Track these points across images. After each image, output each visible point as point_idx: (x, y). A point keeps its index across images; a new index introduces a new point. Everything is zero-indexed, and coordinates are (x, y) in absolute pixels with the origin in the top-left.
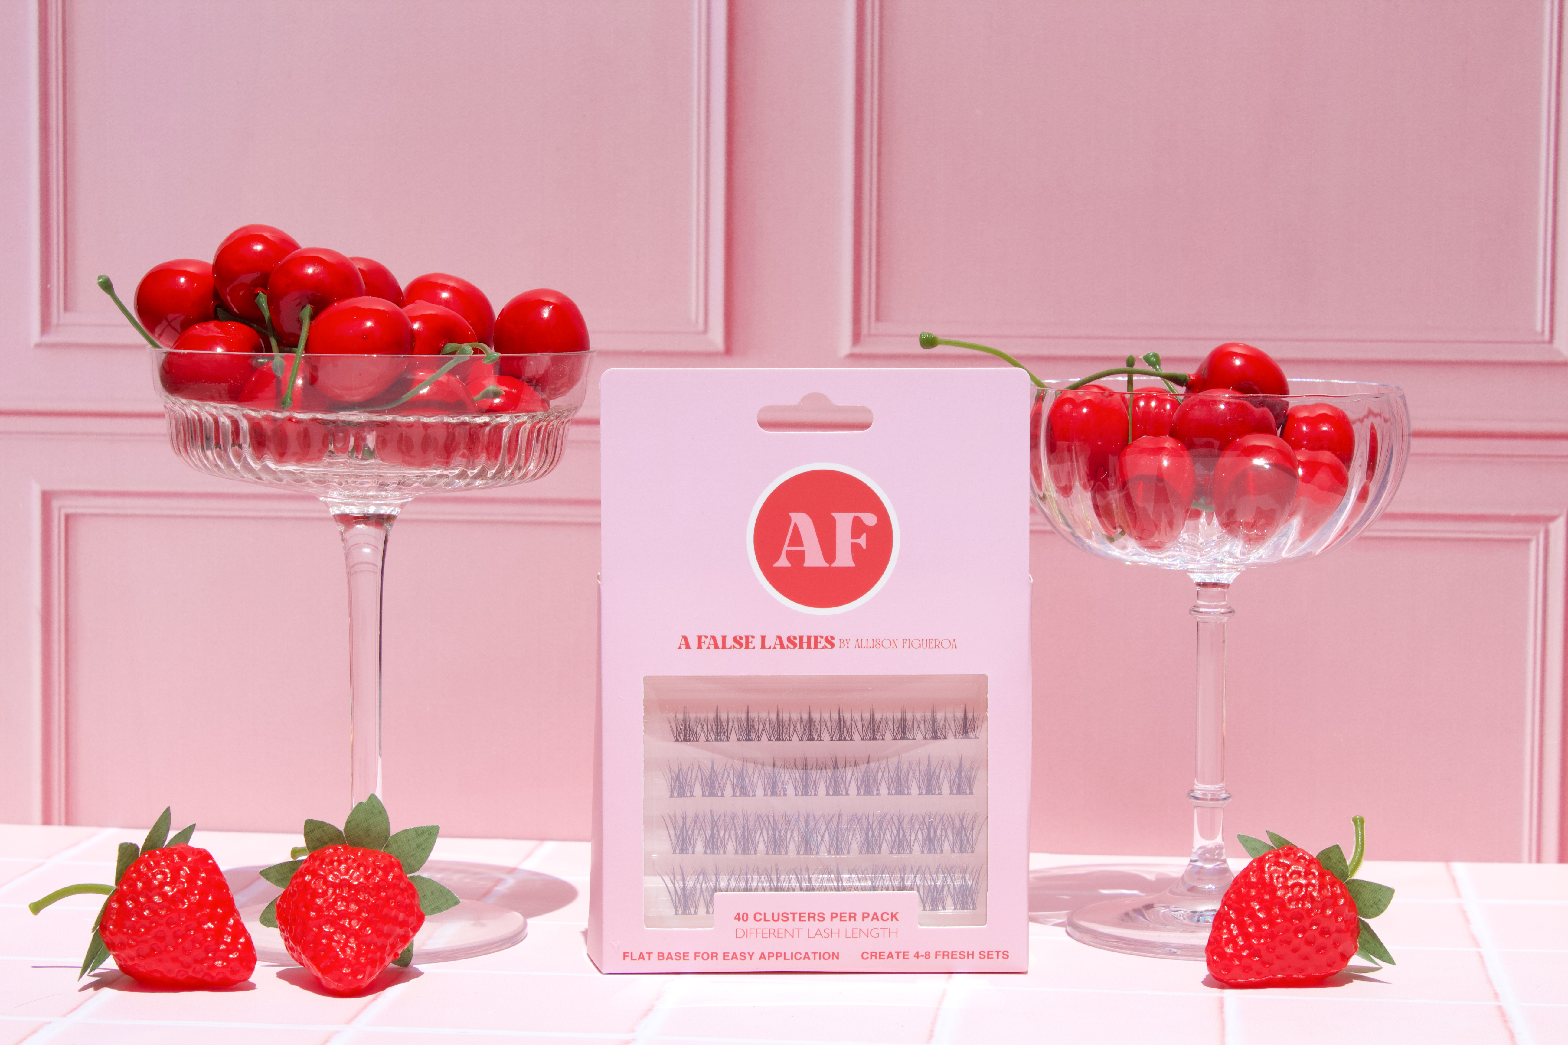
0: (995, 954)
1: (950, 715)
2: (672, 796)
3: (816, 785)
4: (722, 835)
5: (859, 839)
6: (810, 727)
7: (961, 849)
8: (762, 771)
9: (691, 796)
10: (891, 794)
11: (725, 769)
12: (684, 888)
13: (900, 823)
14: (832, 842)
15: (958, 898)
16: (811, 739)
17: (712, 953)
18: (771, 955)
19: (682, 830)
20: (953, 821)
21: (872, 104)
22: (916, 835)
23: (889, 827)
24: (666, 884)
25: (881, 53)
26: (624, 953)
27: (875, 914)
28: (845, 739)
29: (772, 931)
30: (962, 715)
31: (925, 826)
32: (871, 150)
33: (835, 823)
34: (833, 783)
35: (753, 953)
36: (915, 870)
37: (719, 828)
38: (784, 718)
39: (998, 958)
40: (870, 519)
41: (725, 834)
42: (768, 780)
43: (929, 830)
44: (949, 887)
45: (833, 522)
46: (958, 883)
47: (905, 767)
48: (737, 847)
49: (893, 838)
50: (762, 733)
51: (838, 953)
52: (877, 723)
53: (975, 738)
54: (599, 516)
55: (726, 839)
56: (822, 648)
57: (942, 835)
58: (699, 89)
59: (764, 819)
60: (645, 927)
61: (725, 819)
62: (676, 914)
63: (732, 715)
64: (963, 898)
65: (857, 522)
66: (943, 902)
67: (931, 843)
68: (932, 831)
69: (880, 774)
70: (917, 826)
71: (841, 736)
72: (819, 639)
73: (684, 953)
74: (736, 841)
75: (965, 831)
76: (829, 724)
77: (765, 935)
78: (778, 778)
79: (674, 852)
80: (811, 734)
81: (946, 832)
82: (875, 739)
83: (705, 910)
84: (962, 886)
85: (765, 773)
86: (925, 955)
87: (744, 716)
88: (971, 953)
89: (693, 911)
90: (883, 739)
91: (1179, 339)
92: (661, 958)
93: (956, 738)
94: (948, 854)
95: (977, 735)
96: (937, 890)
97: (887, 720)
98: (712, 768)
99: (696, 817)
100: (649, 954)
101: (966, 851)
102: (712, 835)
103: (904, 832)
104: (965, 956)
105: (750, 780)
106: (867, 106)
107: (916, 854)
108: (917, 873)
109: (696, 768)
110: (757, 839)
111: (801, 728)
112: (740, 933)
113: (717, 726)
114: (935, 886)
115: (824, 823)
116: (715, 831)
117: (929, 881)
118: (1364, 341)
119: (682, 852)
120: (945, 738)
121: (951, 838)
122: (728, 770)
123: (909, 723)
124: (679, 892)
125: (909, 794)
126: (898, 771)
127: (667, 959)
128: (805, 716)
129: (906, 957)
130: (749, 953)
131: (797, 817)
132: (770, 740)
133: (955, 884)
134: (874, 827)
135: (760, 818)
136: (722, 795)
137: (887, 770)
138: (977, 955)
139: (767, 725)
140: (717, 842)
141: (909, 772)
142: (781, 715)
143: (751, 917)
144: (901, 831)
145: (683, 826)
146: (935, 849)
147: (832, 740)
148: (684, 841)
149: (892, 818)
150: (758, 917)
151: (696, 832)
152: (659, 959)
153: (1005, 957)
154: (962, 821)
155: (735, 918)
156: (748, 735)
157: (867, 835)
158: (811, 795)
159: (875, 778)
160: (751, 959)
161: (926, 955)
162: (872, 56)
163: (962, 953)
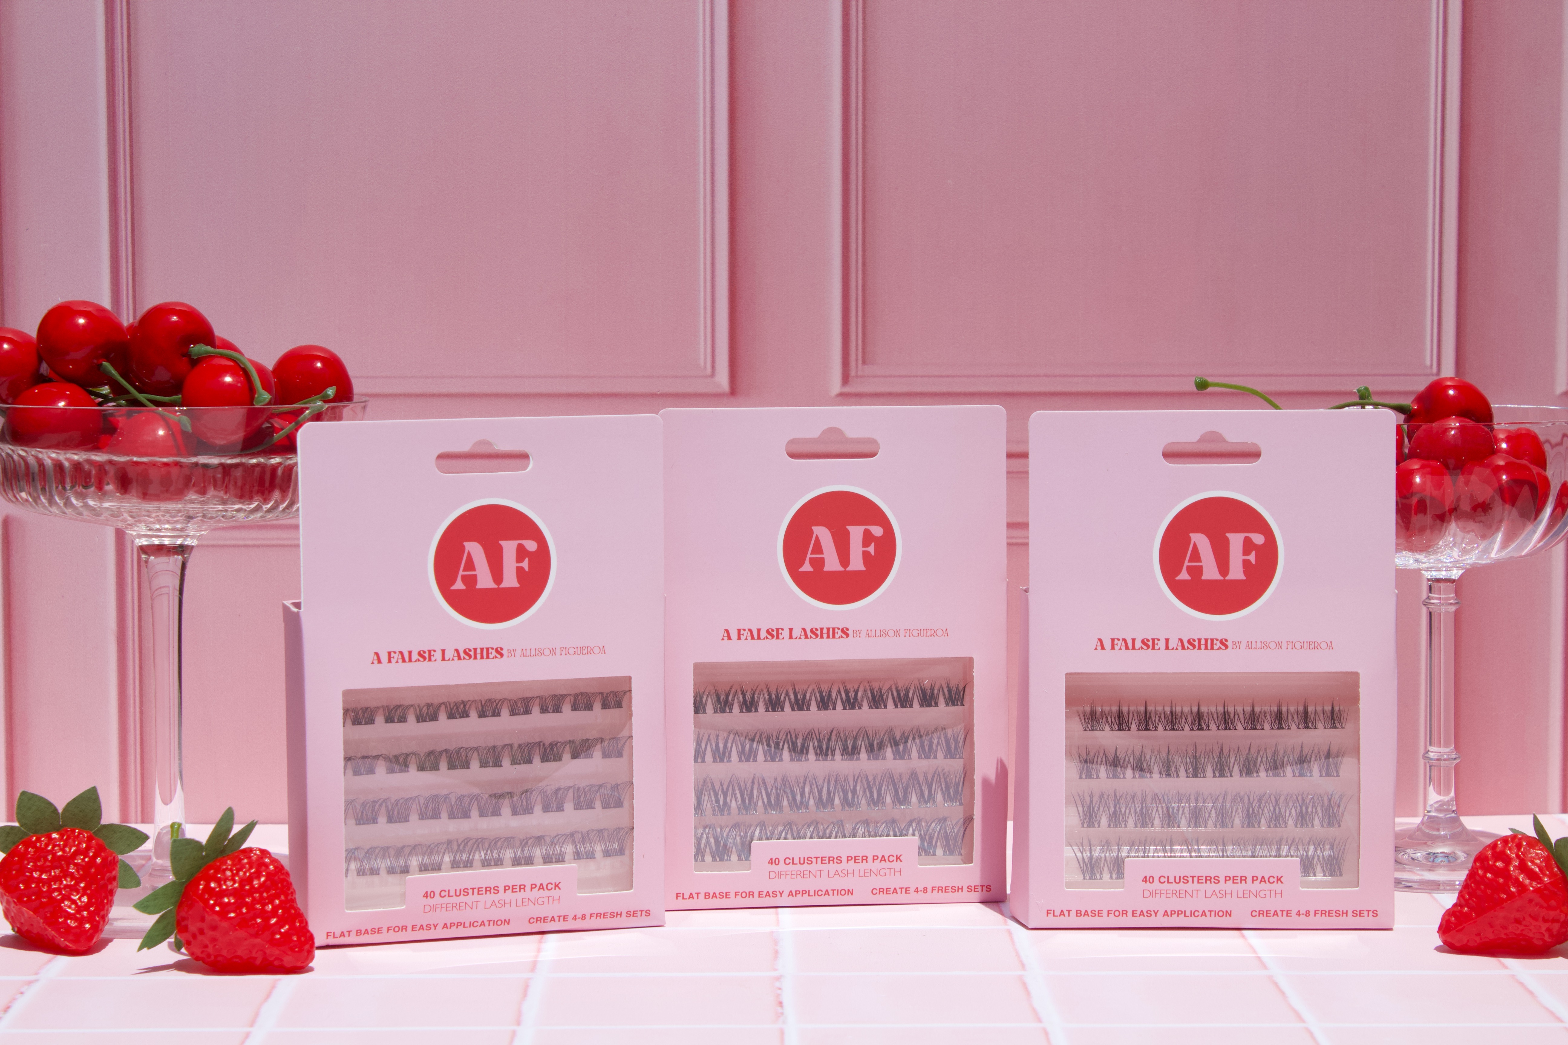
0: (1366, 913)
1: (1319, 709)
2: (1081, 778)
3: (1204, 769)
4: (1123, 811)
5: (1241, 815)
6: (1199, 718)
7: (1329, 823)
8: (1158, 757)
9: (1098, 777)
10: (1269, 776)
11: (1127, 754)
12: (1091, 857)
13: (1277, 801)
14: (1218, 818)
15: (1327, 866)
16: (1200, 729)
17: (1123, 911)
18: (1173, 913)
19: (1089, 807)
20: (1323, 800)
21: (857, 175)
22: (1290, 812)
23: (1267, 804)
24: (1075, 854)
25: (864, 131)
26: (1048, 911)
27: (1263, 877)
28: (1230, 729)
29: (1174, 892)
30: (1330, 708)
31: (1298, 804)
32: (857, 216)
33: (1221, 801)
34: (1219, 766)
35: (1158, 911)
36: (1290, 843)
37: (1121, 805)
38: (1177, 711)
39: (1368, 916)
40: (1258, 539)
41: (1125, 810)
42: (1163, 764)
43: (1301, 807)
44: (1319, 857)
45: (1227, 541)
46: (1327, 853)
47: (1281, 753)
48: (1136, 822)
49: (1271, 815)
50: (1158, 724)
51: (1231, 911)
52: (1257, 715)
53: (1342, 728)
54: (1028, 538)
55: (1127, 815)
56: (1218, 649)
57: (1312, 812)
58: (705, 164)
59: (1160, 798)
60: (1065, 889)
61: (1126, 798)
62: (1085, 879)
63: (1132, 708)
64: (1331, 866)
65: (1247, 541)
66: (1314, 870)
67: (1303, 819)
68: (1304, 809)
69: (1259, 759)
70: (1291, 804)
71: (1226, 726)
72: (1215, 642)
73: (1099, 911)
74: (1135, 817)
75: (1333, 808)
76: (1215, 716)
77: (1168, 895)
78: (1172, 762)
79: (1083, 826)
80: (1200, 725)
81: (1316, 810)
82: (1256, 729)
83: (1109, 876)
84: (1330, 856)
85: (1160, 758)
86: (1305, 913)
87: (1142, 709)
88: (1345, 912)
89: (1098, 877)
90: (1263, 729)
91: (1125, 376)
92: (1079, 915)
93: (1325, 728)
94: (1318, 828)
95: (1343, 725)
96: (1309, 859)
97: (1265, 713)
98: (1116, 754)
99: (1102, 796)
100: (1069, 911)
101: (1333, 826)
102: (1115, 812)
103: (1280, 809)
104: (1340, 914)
105: (1147, 764)
106: (853, 177)
107: (1291, 829)
108: (1291, 845)
109: (1102, 753)
110: (1153, 815)
111: (1192, 720)
112: (1147, 894)
113: (1119, 717)
114: (1307, 855)
115: (1211, 801)
116: (1117, 808)
117: (1302, 852)
118: (1282, 375)
119: (1089, 826)
120: (1316, 728)
121: (1320, 815)
122: (1129, 755)
123: (1284, 715)
124: (1086, 860)
125: (1284, 776)
126: (1274, 757)
127: (1084, 916)
128: (1195, 709)
129: (1289, 915)
130: (1154, 911)
131: (1188, 796)
132: (1165, 730)
133: (1324, 854)
134: (1254, 805)
135: (1156, 797)
136: (1124, 777)
137: (1265, 756)
138: (1350, 913)
139: (1163, 716)
140: (1119, 817)
141: (1284, 757)
142: (1174, 708)
143: (1156, 880)
144: (1277, 809)
145: (1090, 804)
146: (1307, 824)
147: (1219, 729)
148: (1090, 816)
149: (1270, 796)
150: (1162, 880)
151: (1101, 809)
152: (1077, 916)
153: (1375, 915)
154: (1330, 800)
155: (1143, 881)
156: (1146, 725)
157: (1248, 811)
158: (1200, 777)
159: (1255, 763)
160: (1156, 916)
161: (1307, 913)
162: (857, 134)
163: (1337, 912)
